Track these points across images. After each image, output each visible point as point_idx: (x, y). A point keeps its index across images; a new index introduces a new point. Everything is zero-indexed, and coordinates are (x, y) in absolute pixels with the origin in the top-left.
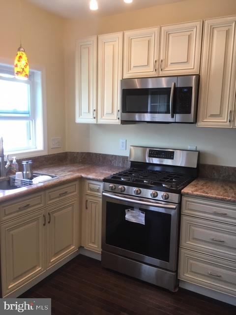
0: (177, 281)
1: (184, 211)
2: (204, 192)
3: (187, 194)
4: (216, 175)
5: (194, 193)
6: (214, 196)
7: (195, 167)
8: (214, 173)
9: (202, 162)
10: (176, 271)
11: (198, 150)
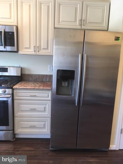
0: (14, 134)
1: (15, 98)
2: (25, 86)
3: (16, 88)
4: (31, 79)
5: (20, 87)
6: (30, 88)
7: (20, 75)
8: (29, 78)
9: (23, 73)
10: (13, 130)
11: (21, 66)
